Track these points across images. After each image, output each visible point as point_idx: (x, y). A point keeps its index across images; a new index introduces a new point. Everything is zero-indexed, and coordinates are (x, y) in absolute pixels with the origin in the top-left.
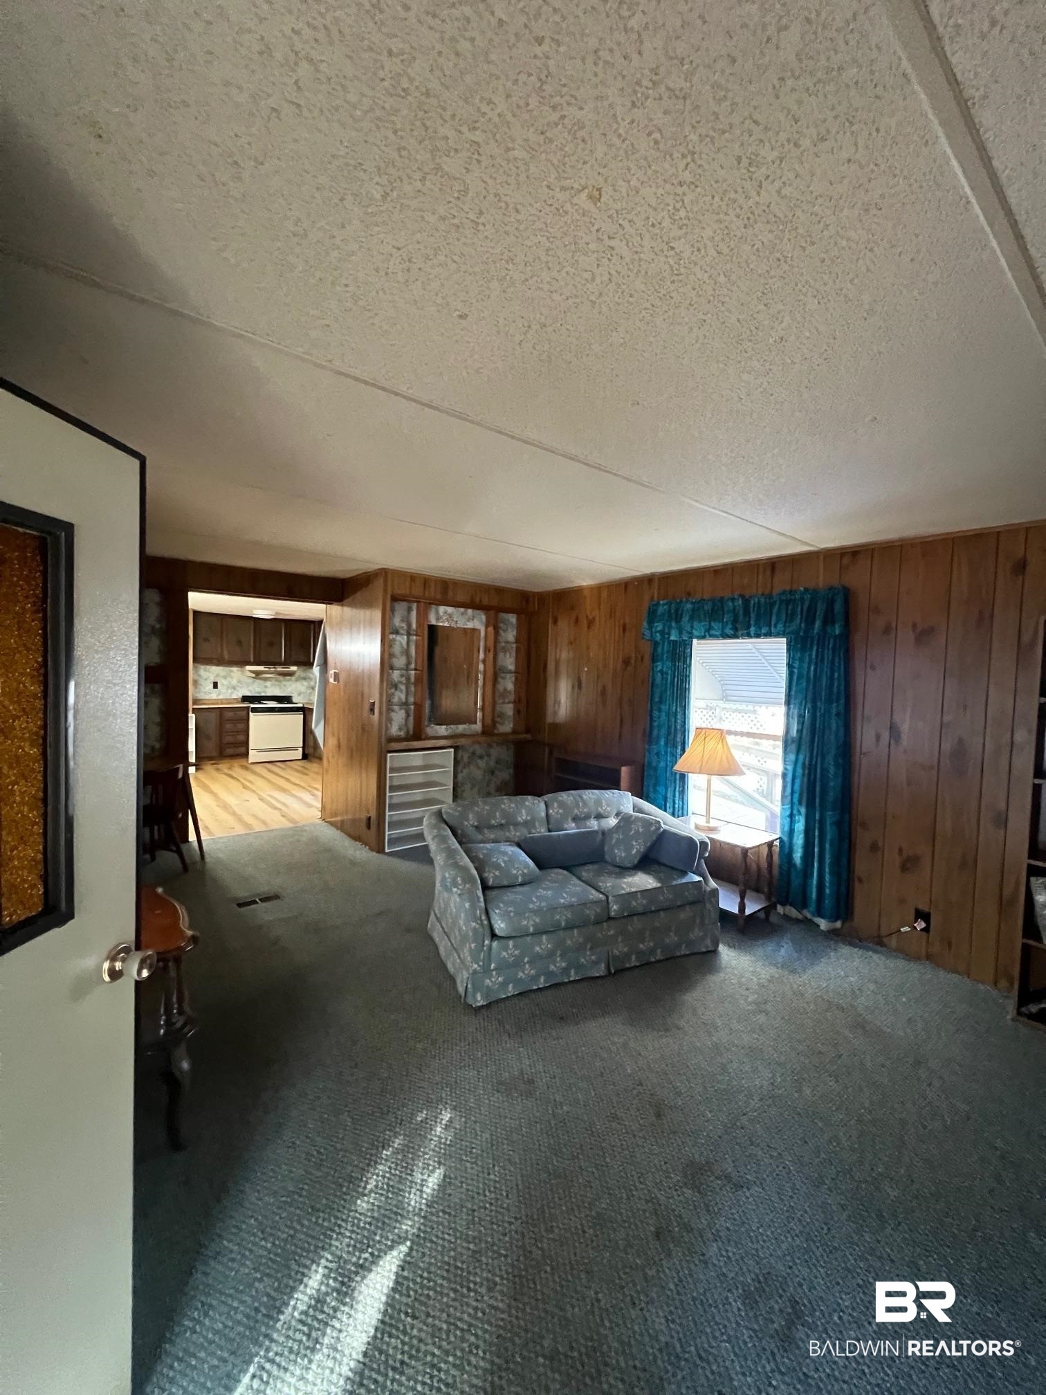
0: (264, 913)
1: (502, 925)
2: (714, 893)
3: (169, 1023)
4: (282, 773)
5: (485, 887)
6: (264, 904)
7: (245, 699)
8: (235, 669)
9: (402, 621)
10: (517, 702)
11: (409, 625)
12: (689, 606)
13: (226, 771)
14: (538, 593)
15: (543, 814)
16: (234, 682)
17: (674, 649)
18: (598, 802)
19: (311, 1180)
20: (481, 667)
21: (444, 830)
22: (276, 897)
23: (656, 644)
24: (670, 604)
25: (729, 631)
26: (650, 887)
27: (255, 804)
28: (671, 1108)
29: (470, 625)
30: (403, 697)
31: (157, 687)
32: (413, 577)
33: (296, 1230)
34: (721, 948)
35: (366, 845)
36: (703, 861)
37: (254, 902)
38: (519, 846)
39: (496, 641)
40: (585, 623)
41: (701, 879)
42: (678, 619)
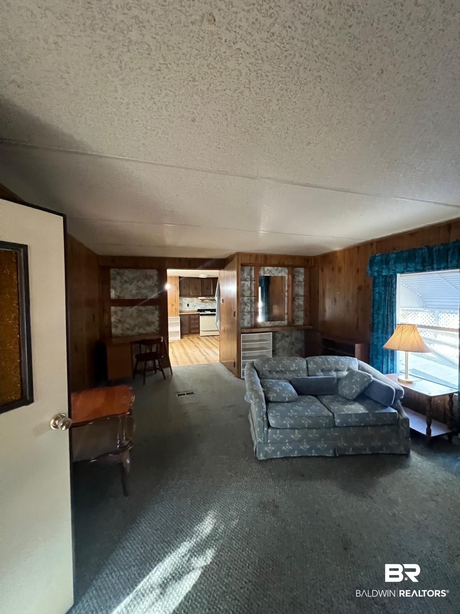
0: (186, 400)
1: (273, 422)
2: (407, 421)
3: (121, 443)
4: (211, 341)
5: (268, 401)
6: (188, 396)
7: (199, 310)
8: (195, 299)
9: (248, 275)
10: (305, 310)
11: (251, 277)
12: (394, 255)
13: (192, 339)
14: (314, 257)
15: (305, 367)
16: (195, 304)
17: (386, 280)
18: (336, 363)
19: (167, 526)
20: (286, 294)
21: (252, 371)
22: (193, 393)
23: (375, 278)
24: (382, 255)
25: (419, 267)
26: (361, 412)
27: (197, 353)
28: (355, 546)
29: (280, 275)
30: (249, 309)
31: (157, 307)
32: (250, 255)
33: (154, 547)
34: (412, 453)
35: (234, 374)
36: (399, 401)
37: (184, 394)
38: (290, 382)
39: (293, 281)
40: (337, 270)
41: (396, 411)
42: (387, 263)
